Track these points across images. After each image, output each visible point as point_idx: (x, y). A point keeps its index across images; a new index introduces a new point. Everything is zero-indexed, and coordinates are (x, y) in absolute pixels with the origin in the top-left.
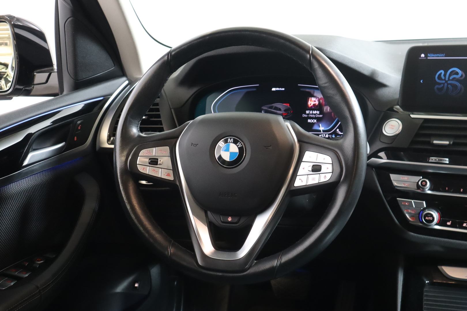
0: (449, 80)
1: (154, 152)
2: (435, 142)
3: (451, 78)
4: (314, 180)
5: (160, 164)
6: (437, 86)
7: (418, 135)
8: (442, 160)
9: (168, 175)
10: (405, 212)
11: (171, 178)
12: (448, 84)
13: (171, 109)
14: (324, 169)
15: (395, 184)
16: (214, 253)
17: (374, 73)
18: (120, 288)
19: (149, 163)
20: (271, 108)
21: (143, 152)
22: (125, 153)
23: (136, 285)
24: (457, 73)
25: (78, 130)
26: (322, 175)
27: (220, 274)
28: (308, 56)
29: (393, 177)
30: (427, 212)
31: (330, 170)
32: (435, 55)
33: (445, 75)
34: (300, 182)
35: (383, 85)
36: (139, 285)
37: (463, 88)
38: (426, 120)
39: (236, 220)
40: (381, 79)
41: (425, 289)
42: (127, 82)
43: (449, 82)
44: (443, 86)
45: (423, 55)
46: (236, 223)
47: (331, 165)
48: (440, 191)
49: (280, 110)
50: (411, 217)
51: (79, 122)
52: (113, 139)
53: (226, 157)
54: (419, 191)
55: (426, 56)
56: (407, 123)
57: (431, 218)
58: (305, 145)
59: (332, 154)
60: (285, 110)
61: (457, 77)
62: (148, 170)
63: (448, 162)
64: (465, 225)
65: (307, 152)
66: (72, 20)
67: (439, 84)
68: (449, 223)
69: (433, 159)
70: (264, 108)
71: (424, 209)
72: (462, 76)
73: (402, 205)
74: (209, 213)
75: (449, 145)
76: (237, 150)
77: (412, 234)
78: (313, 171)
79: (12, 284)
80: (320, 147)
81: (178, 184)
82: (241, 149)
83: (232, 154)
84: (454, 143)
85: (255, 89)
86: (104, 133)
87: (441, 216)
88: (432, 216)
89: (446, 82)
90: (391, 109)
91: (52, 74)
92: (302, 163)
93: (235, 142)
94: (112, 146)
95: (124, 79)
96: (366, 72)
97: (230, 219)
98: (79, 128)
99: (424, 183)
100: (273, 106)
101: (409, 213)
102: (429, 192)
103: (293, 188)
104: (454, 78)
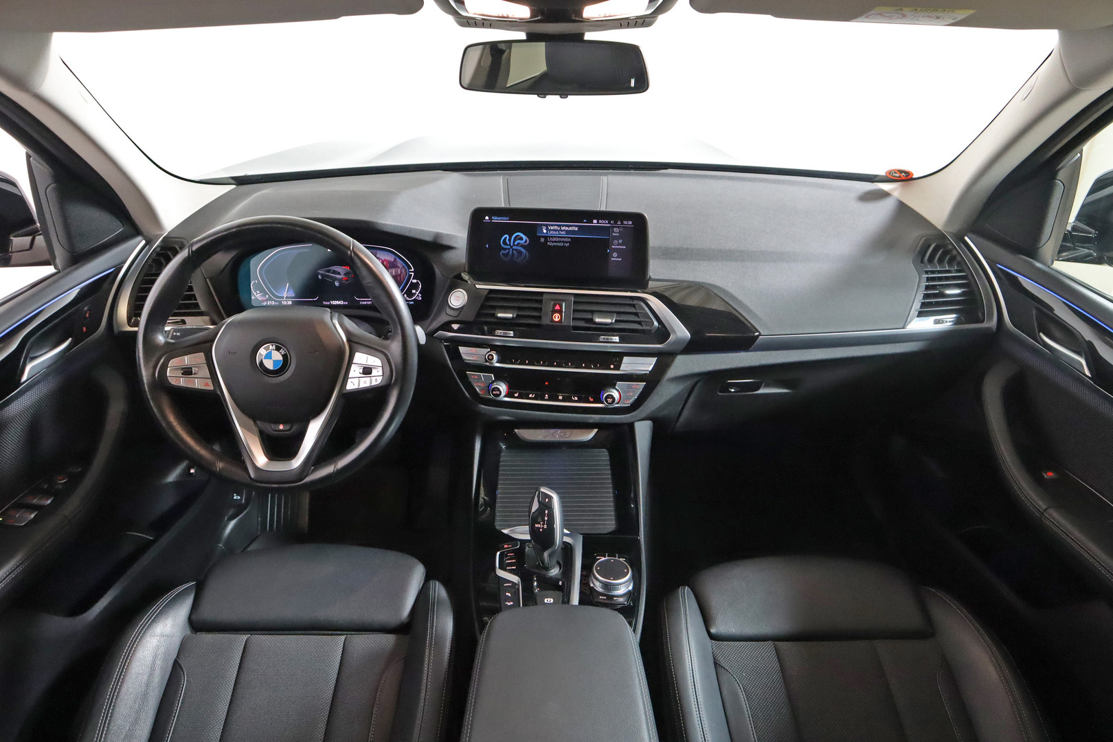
0: (514, 245)
1: (187, 360)
2: (499, 315)
3: (516, 243)
4: (365, 383)
5: (195, 374)
6: (502, 252)
7: (483, 307)
8: (506, 333)
9: (207, 385)
10: (475, 385)
11: (211, 388)
12: (513, 250)
13: (205, 279)
14: (374, 372)
15: (464, 357)
16: (267, 464)
17: (438, 235)
18: (172, 477)
19: (182, 374)
20: (329, 271)
21: (172, 363)
22: (152, 364)
23: (192, 471)
24: (521, 239)
25: (86, 318)
26: (374, 379)
27: (276, 486)
28: (349, 252)
29: (462, 349)
30: (495, 385)
31: (381, 373)
32: (499, 218)
33: (510, 240)
34: (351, 385)
35: (449, 248)
36: (196, 471)
37: (527, 254)
38: (491, 291)
39: (288, 427)
40: (446, 242)
41: (503, 454)
42: (144, 242)
43: (514, 247)
44: (508, 253)
45: (487, 218)
46: (287, 431)
47: (381, 368)
48: (506, 363)
49: (339, 274)
50: (481, 390)
51: (86, 308)
52: (135, 320)
53: (269, 365)
54: (487, 364)
55: (490, 219)
56: (472, 294)
57: (498, 393)
58: (355, 346)
59: (382, 356)
60: (345, 274)
61: (522, 242)
62: (182, 382)
63: (512, 335)
64: (531, 396)
65: (357, 353)
66: (53, 188)
67: (505, 249)
68: (516, 395)
69: (499, 332)
70: (321, 272)
71: (493, 382)
72: (526, 241)
73: (471, 380)
74: (258, 422)
75: (513, 317)
76: (281, 358)
77: (483, 406)
78: (364, 373)
79: (33, 516)
80: (371, 349)
81: (219, 393)
82: (285, 356)
83: (275, 362)
84: (517, 316)
85: (307, 250)
86: (123, 310)
87: (509, 388)
88: (498, 390)
89: (511, 247)
90: (459, 277)
91: (37, 237)
92: (353, 365)
93: (278, 349)
94: (136, 329)
95: (140, 238)
96: (428, 238)
97: (281, 427)
98: (87, 315)
99: (490, 357)
100: (330, 270)
101: (478, 387)
102: (498, 365)
103: (345, 392)
104: (519, 243)
